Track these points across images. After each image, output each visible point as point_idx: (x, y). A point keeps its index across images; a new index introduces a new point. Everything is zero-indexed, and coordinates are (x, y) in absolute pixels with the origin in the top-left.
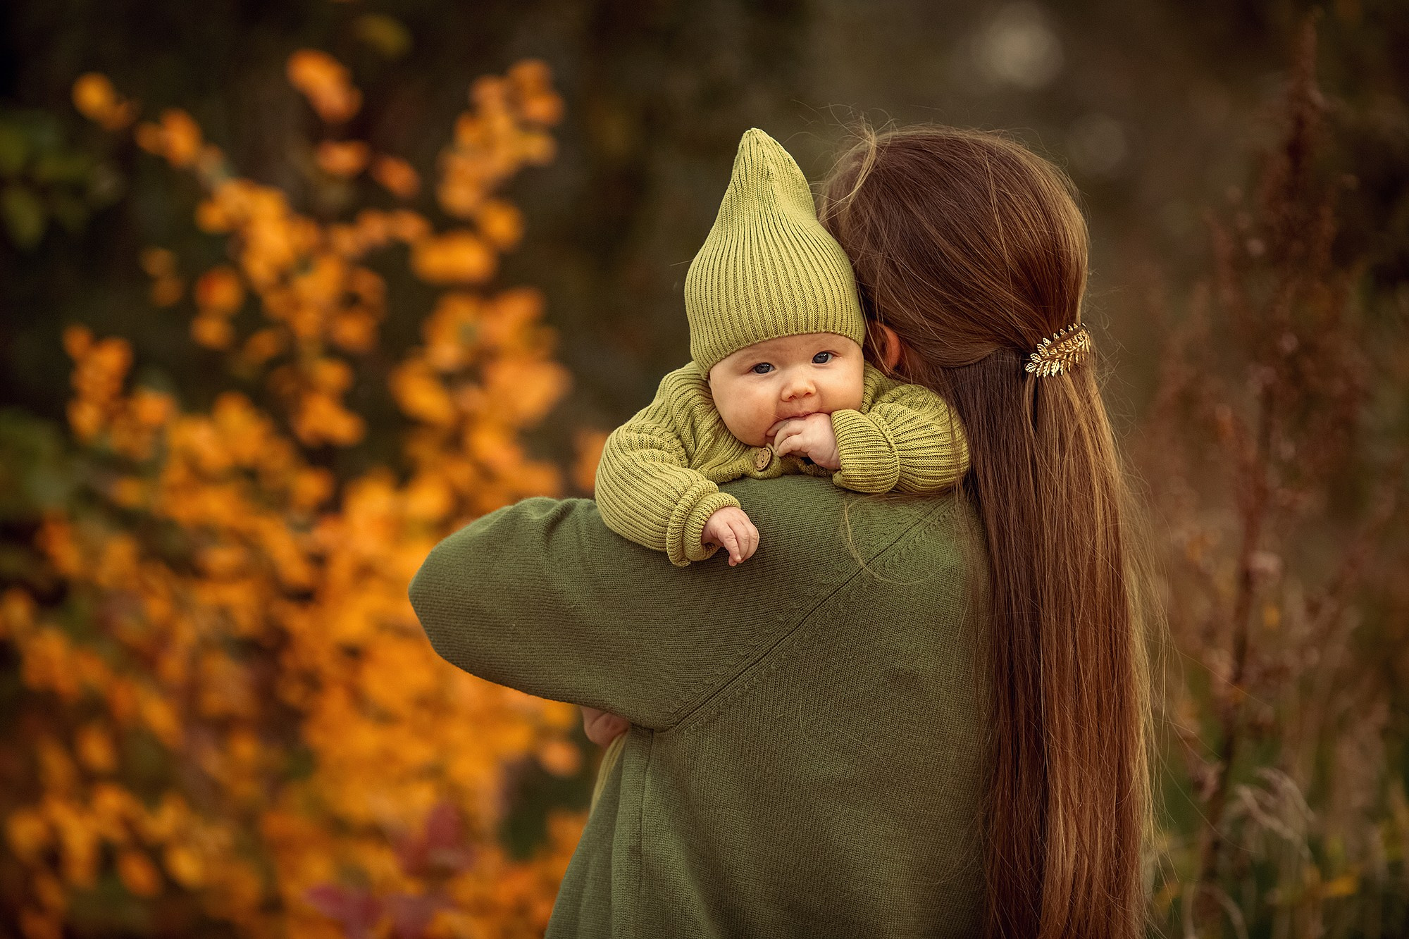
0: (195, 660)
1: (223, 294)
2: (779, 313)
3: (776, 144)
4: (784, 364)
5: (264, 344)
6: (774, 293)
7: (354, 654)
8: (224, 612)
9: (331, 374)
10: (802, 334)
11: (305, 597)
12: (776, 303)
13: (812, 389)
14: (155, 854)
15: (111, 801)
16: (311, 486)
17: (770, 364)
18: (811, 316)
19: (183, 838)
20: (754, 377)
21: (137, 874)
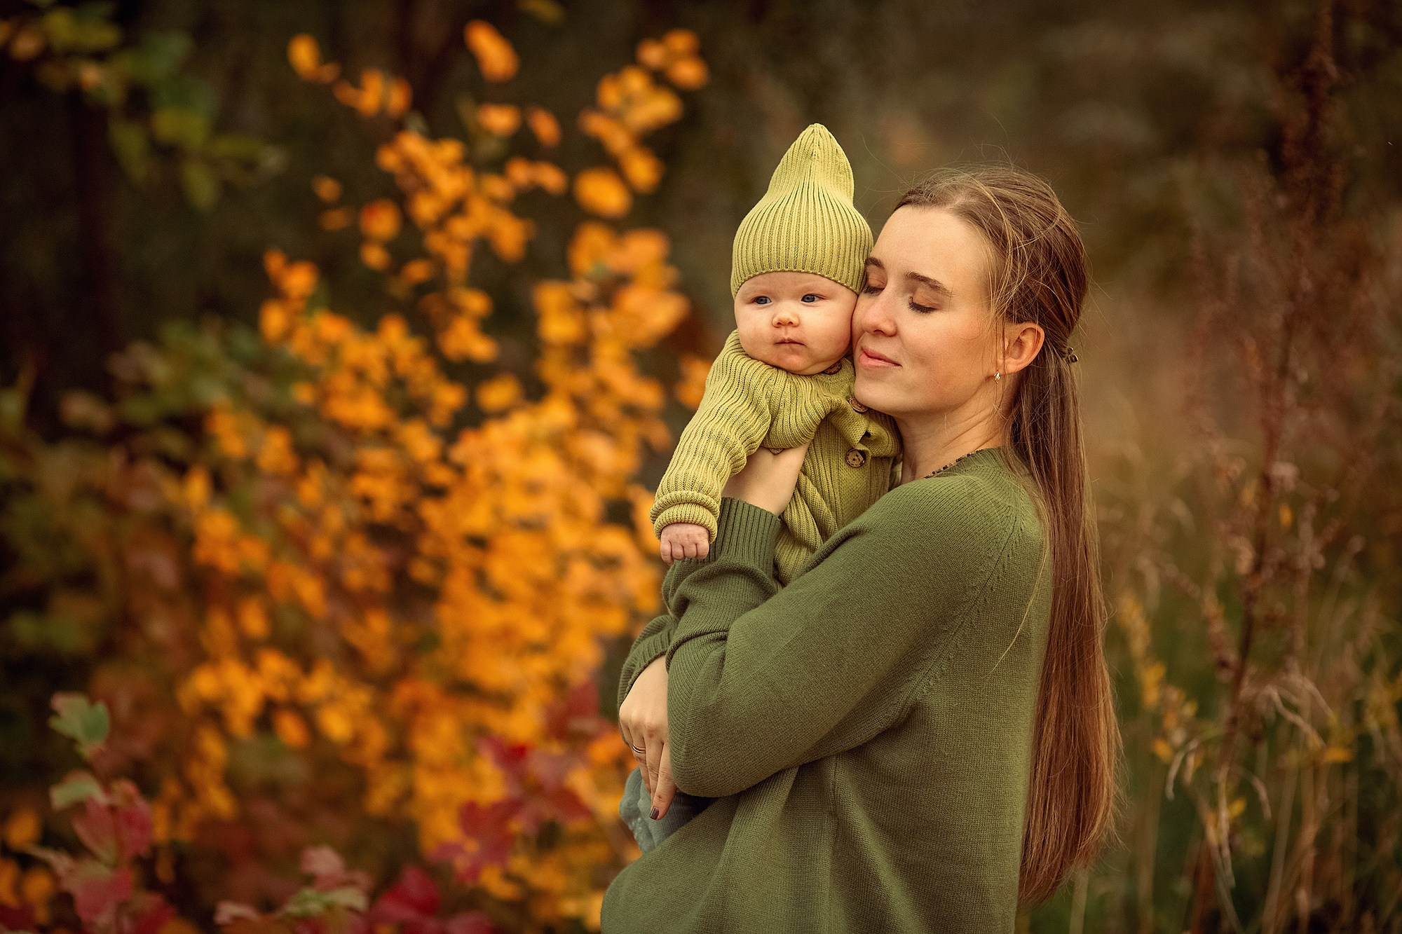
0: (339, 543)
1: (383, 223)
2: (774, 252)
3: (831, 137)
4: (777, 299)
5: (418, 271)
6: (775, 237)
7: (479, 542)
8: (367, 501)
9: (476, 303)
10: (792, 271)
11: (437, 493)
12: (774, 244)
13: (794, 320)
14: (306, 713)
15: (274, 664)
16: (449, 397)
17: (766, 297)
18: (800, 257)
19: (331, 699)
20: (755, 306)
21: (290, 729)
